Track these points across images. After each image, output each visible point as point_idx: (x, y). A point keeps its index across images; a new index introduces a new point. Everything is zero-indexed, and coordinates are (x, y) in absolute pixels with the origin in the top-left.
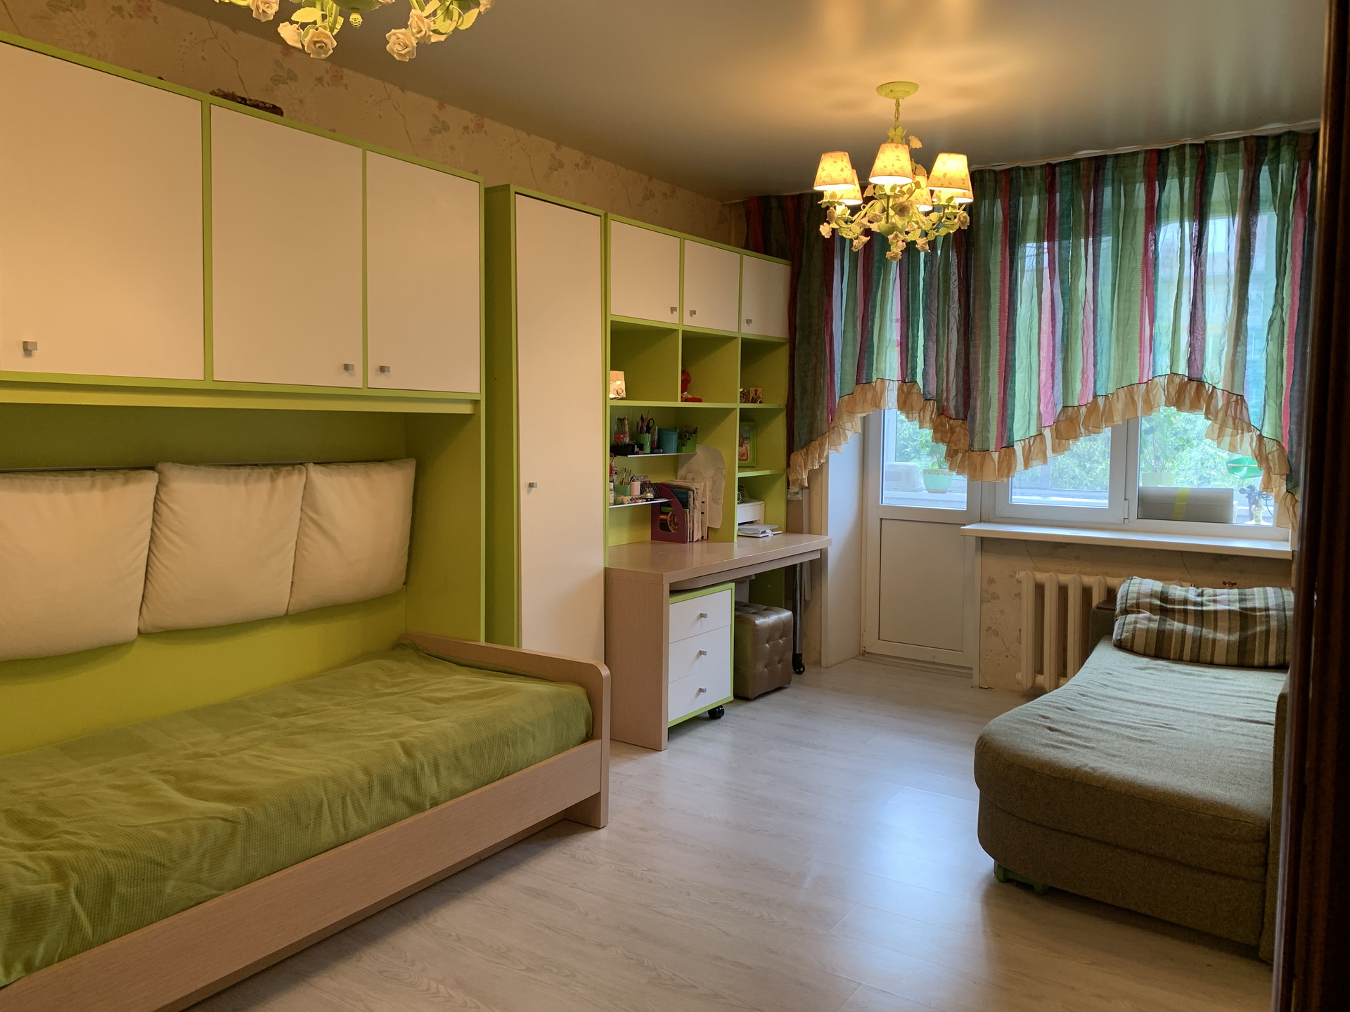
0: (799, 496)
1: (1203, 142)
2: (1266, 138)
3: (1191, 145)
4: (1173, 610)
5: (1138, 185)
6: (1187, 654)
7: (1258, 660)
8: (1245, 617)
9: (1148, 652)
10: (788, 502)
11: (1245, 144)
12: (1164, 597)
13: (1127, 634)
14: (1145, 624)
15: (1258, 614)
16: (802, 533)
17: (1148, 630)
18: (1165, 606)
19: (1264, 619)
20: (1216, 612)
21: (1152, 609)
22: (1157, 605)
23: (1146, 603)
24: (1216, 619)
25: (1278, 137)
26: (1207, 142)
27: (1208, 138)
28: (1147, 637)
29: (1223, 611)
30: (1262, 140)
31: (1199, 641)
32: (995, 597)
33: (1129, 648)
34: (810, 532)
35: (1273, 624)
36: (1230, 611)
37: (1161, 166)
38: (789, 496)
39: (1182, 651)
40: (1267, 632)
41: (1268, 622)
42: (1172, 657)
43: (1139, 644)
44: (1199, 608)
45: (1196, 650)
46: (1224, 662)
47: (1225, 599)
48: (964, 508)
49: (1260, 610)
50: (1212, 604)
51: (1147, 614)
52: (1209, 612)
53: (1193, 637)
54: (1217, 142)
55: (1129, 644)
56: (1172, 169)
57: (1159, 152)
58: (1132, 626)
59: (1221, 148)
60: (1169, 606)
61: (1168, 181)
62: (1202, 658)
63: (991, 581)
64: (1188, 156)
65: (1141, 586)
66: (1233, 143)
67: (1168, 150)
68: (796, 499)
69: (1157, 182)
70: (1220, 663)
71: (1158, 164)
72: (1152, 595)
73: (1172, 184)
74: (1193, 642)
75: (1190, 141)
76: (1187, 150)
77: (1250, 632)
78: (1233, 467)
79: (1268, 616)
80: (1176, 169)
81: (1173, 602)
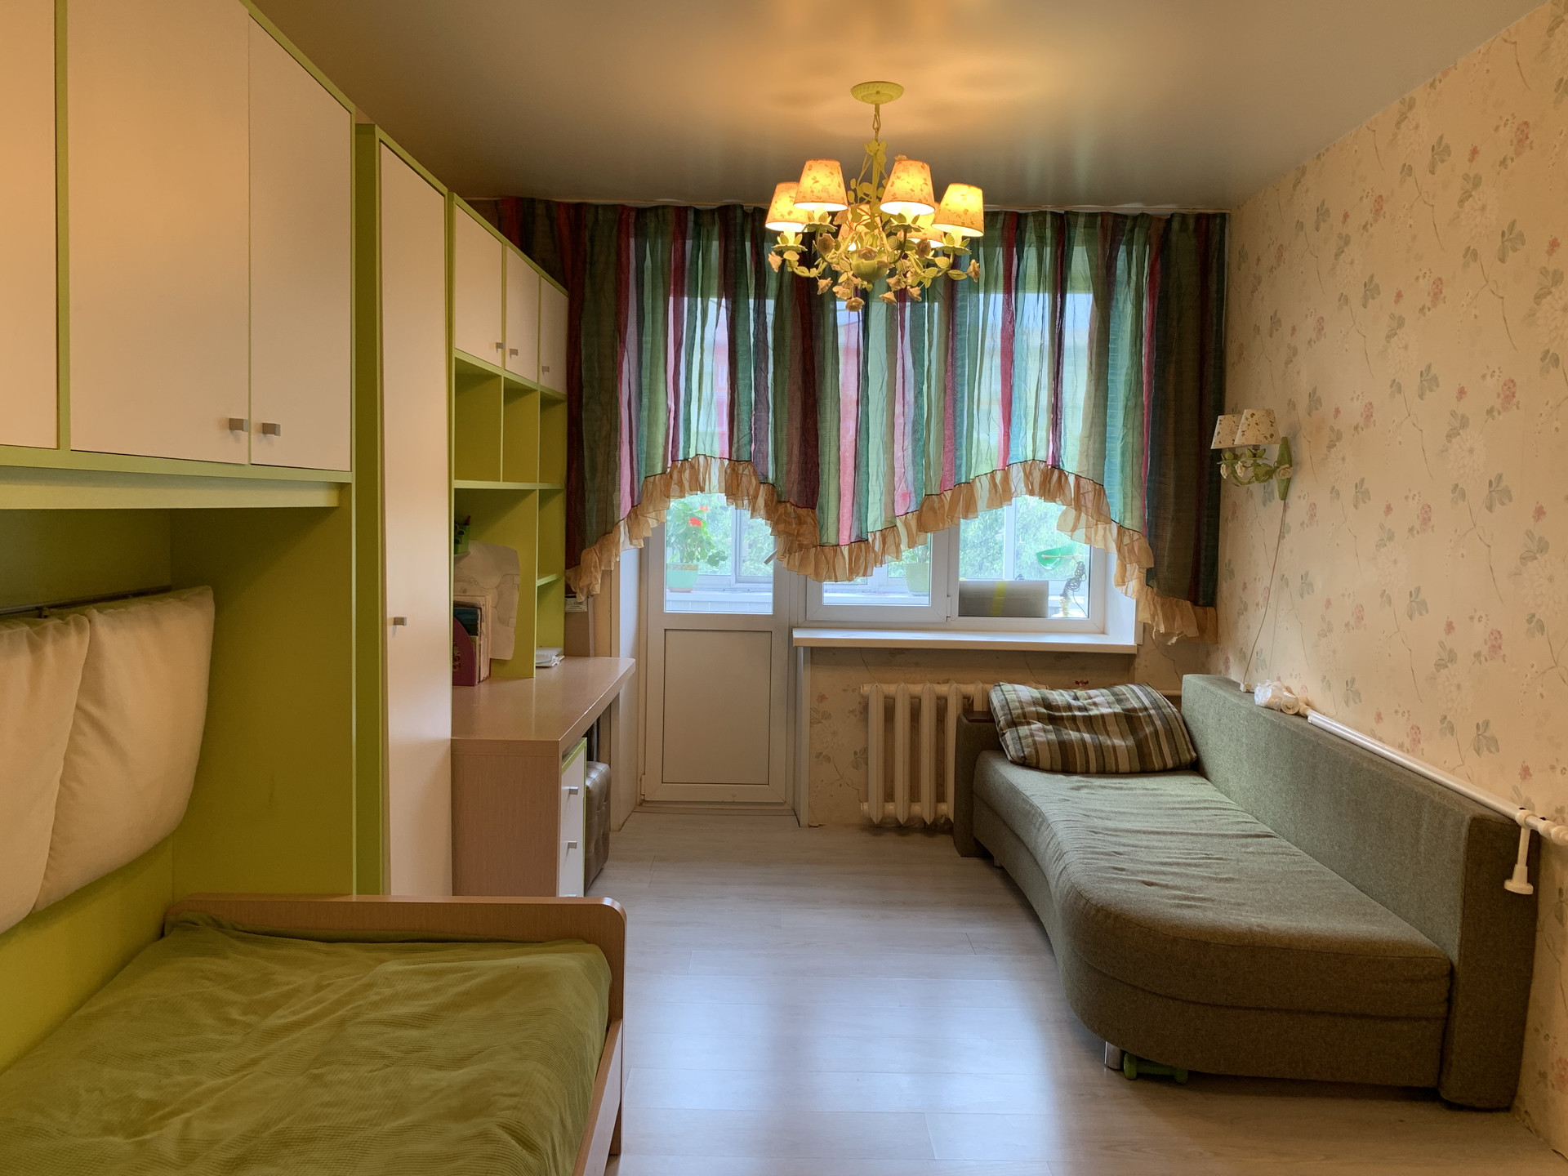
0: (584, 608)
1: (1063, 212)
2: (1125, 216)
3: (1052, 213)
4: (1062, 718)
5: (998, 249)
6: (1093, 767)
7: (1157, 765)
8: (1130, 720)
9: (1055, 767)
10: (567, 615)
11: (1102, 221)
12: (1047, 704)
13: (1029, 749)
14: (1042, 736)
15: (1140, 714)
16: (589, 656)
17: (1049, 743)
18: (1052, 716)
19: (1148, 719)
20: (1102, 716)
21: (1040, 718)
22: (1044, 713)
23: (1032, 712)
24: (1104, 723)
25: (1135, 218)
26: (1067, 212)
27: (1068, 208)
28: (1050, 750)
29: (1109, 715)
30: (1119, 218)
31: (1100, 749)
32: (827, 716)
33: (1034, 765)
34: (595, 656)
35: (1158, 723)
36: (1115, 714)
37: (1019, 231)
38: (568, 607)
39: (1088, 762)
40: (1156, 732)
41: (1153, 723)
42: (1079, 770)
43: (1045, 760)
44: (1085, 714)
45: (1101, 761)
46: (1128, 770)
47: (1100, 701)
48: (768, 610)
49: (1141, 710)
50: (1093, 707)
51: (1039, 725)
52: (1096, 716)
53: (1094, 746)
54: (1077, 214)
55: (1035, 761)
56: (1030, 236)
57: (1018, 215)
58: (1030, 740)
59: (1081, 221)
60: (1057, 714)
61: (1026, 249)
62: (1107, 769)
63: (822, 698)
64: (1048, 225)
65: (1019, 693)
66: (1092, 216)
67: (1026, 215)
68: (578, 610)
69: (1015, 249)
70: (1125, 771)
71: (1017, 230)
72: (1035, 703)
73: (1031, 254)
74: (1096, 751)
75: (1050, 208)
76: (1049, 218)
77: (1141, 735)
78: (1046, 558)
79: (1150, 716)
80: (1033, 237)
81: (1058, 708)
